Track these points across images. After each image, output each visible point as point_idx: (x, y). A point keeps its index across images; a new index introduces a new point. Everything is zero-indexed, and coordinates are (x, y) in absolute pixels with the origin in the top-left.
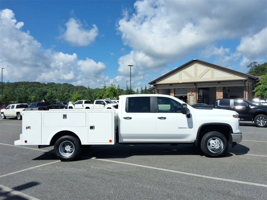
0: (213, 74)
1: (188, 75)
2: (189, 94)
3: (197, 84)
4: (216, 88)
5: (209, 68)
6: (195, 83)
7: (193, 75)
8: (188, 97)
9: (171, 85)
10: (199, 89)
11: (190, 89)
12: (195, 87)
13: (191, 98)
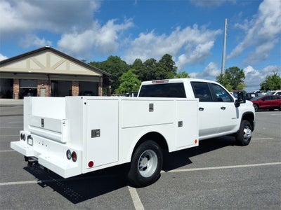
0: (68, 67)
1: (38, 64)
2: (39, 86)
3: (50, 76)
4: (71, 82)
5: (64, 59)
6: (49, 75)
7: (45, 65)
8: (38, 90)
9: (15, 73)
10: (52, 81)
11: (41, 81)
12: (47, 79)
13: (43, 91)
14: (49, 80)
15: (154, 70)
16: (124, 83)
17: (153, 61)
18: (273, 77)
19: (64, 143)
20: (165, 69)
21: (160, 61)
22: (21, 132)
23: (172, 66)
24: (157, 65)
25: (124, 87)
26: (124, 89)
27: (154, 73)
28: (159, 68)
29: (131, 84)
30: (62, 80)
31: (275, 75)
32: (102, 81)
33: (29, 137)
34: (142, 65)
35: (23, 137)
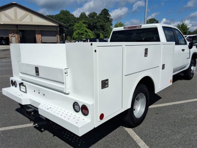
0: (31, 19)
1: (7, 16)
2: (10, 35)
4: (35, 31)
5: (28, 13)
6: (17, 26)
7: (13, 18)
8: (10, 38)
10: (20, 31)
11: (11, 30)
12: (16, 29)
13: (14, 39)
14: (17, 30)
15: (96, 21)
16: (77, 31)
17: (95, 14)
18: (181, 25)
19: (68, 94)
20: (104, 20)
21: (100, 14)
22: (11, 78)
23: (109, 18)
24: (98, 18)
25: (77, 34)
26: (77, 36)
27: (96, 23)
28: (99, 19)
29: (82, 32)
30: (27, 29)
31: (183, 24)
32: (58, 30)
33: (21, 84)
34: (86, 17)
35: (14, 83)
